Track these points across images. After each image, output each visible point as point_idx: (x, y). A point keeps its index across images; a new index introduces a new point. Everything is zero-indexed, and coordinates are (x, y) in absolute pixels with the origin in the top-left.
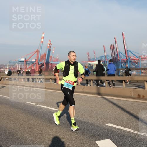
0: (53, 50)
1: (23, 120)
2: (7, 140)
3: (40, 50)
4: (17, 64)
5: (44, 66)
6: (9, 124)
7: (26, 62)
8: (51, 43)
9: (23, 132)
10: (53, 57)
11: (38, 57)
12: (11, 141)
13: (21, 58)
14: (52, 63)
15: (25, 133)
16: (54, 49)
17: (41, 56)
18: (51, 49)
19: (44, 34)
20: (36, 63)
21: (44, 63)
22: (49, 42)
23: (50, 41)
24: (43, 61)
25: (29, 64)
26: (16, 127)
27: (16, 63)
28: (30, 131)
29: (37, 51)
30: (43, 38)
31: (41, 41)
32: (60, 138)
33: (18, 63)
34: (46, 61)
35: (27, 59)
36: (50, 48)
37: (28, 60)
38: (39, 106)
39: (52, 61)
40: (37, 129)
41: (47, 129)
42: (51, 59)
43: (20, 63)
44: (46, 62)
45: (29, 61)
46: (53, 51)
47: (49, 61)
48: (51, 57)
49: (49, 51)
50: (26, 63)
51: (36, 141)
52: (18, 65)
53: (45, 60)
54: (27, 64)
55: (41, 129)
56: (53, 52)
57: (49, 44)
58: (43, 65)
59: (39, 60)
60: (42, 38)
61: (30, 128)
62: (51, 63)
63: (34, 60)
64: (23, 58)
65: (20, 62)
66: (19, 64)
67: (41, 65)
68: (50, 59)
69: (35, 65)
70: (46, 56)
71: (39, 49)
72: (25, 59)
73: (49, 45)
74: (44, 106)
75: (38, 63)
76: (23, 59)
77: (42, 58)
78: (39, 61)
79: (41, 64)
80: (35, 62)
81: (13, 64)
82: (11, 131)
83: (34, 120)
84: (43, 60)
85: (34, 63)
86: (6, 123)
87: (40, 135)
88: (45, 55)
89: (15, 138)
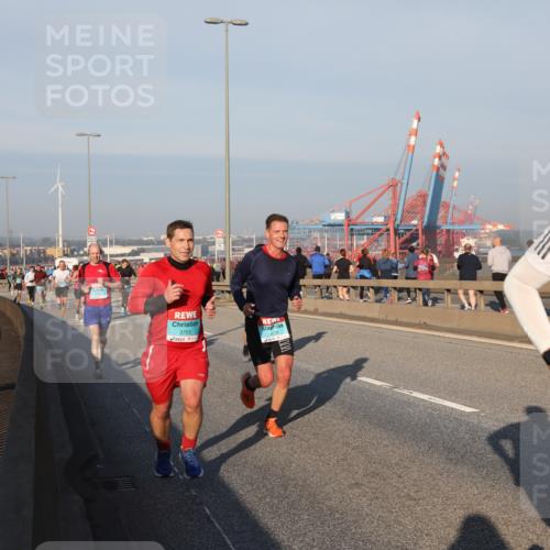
0: (454, 179)
1: (348, 444)
2: (293, 511)
3: (405, 181)
4: (317, 235)
5: (420, 241)
6: (296, 456)
7: (351, 227)
8: (444, 154)
9: (351, 487)
10: (454, 207)
11: (395, 205)
12: (306, 517)
13: (333, 212)
14: (448, 231)
15: (356, 490)
16: (457, 174)
17: (408, 201)
18: (447, 175)
19: (419, 119)
20: (388, 230)
21: (417, 230)
22: (438, 149)
23: (442, 145)
24: (415, 222)
25: (361, 233)
26: (323, 469)
27: (315, 230)
28: (373, 485)
29: (393, 185)
30: (416, 133)
31: (409, 146)
32: (493, 519)
33: (321, 231)
34: (426, 220)
35: (353, 216)
36: (441, 170)
37: (360, 220)
38: (406, 392)
39: (449, 220)
40: (401, 480)
41: (441, 483)
42: (447, 212)
43: (327, 231)
44: (425, 224)
45: (363, 223)
46: (455, 184)
47: (439, 223)
48: (447, 206)
49: (439, 181)
50: (352, 230)
51: (400, 524)
52: (322, 238)
53: (422, 218)
54: (352, 235)
55: (415, 480)
56: (453, 187)
57: (440, 158)
58: (414, 237)
59: (399, 217)
60: (410, 135)
61: (375, 474)
62: (445, 227)
63: (381, 219)
64: (339, 211)
65: (329, 225)
66: (326, 235)
67: (405, 237)
68: (440, 215)
69: (385, 236)
70: (425, 203)
71: (398, 178)
72: (348, 215)
73: (436, 161)
74: (423, 393)
75: (396, 231)
76: (340, 217)
77: (410, 211)
78: (398, 222)
79: (408, 234)
80: (384, 228)
81: (302, 235)
82: (305, 481)
83: (387, 446)
84: (413, 218)
85: (379, 230)
86: (285, 450)
87: (412, 503)
88: (423, 196)
89: (321, 509)
